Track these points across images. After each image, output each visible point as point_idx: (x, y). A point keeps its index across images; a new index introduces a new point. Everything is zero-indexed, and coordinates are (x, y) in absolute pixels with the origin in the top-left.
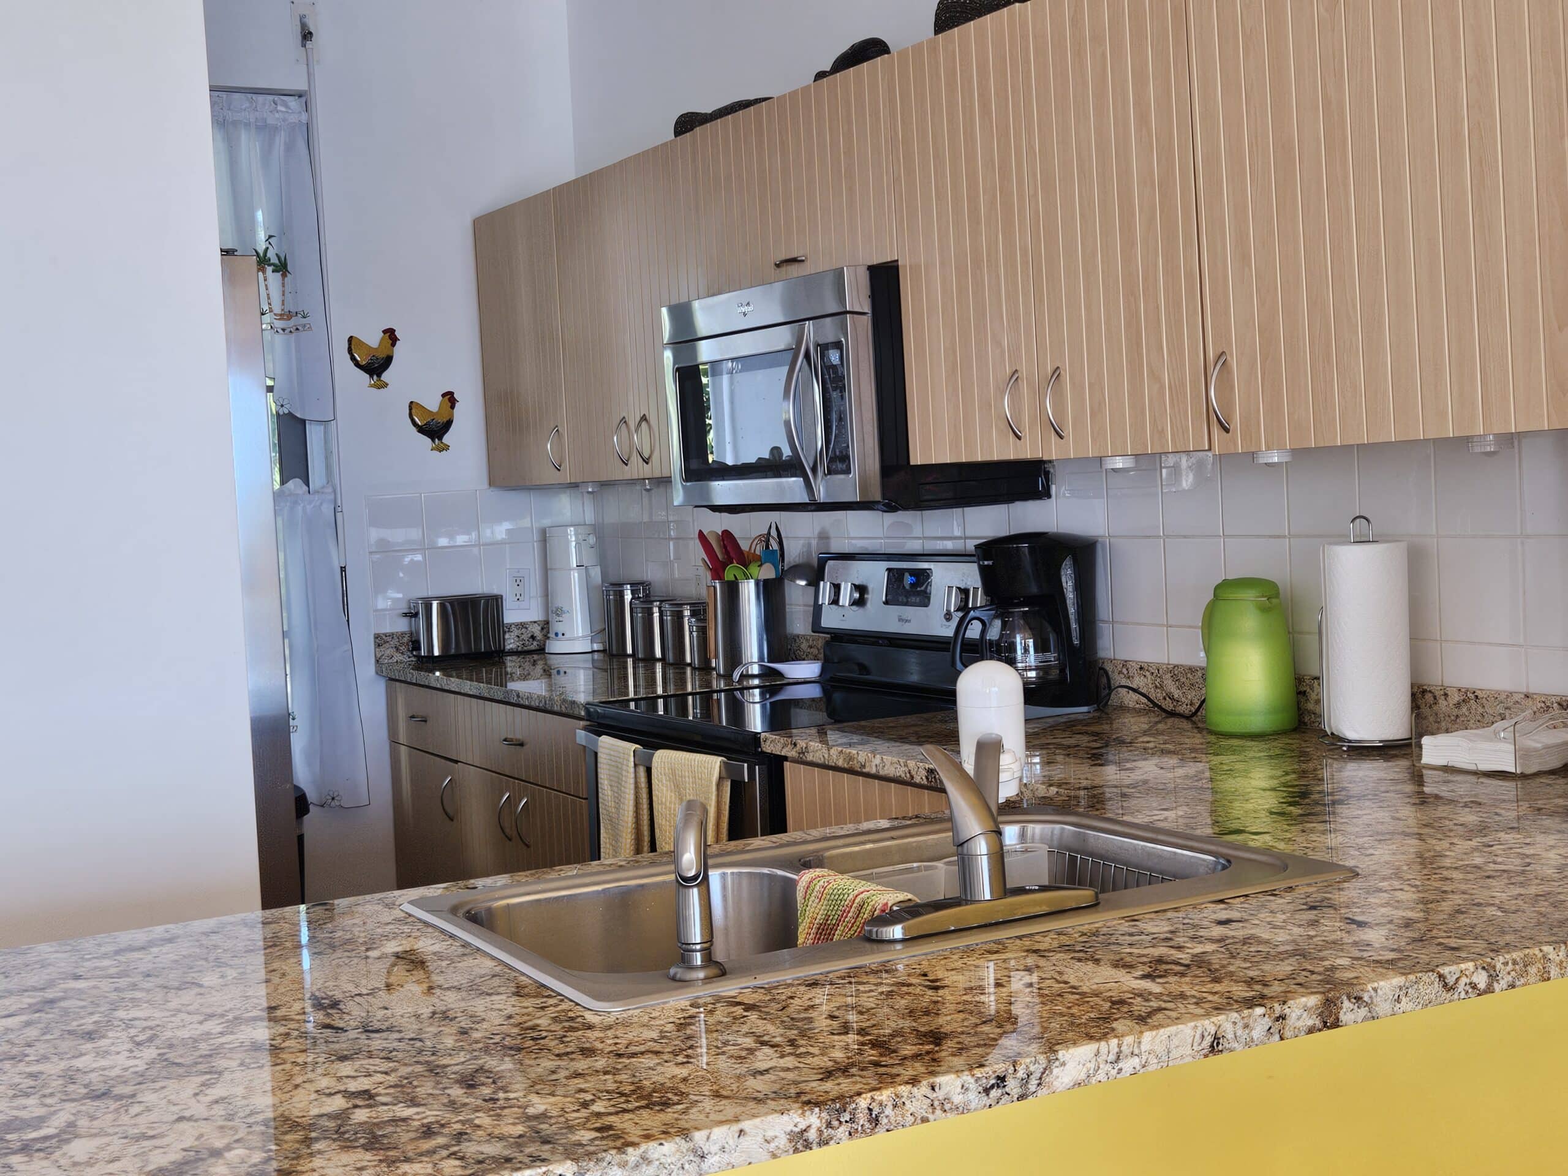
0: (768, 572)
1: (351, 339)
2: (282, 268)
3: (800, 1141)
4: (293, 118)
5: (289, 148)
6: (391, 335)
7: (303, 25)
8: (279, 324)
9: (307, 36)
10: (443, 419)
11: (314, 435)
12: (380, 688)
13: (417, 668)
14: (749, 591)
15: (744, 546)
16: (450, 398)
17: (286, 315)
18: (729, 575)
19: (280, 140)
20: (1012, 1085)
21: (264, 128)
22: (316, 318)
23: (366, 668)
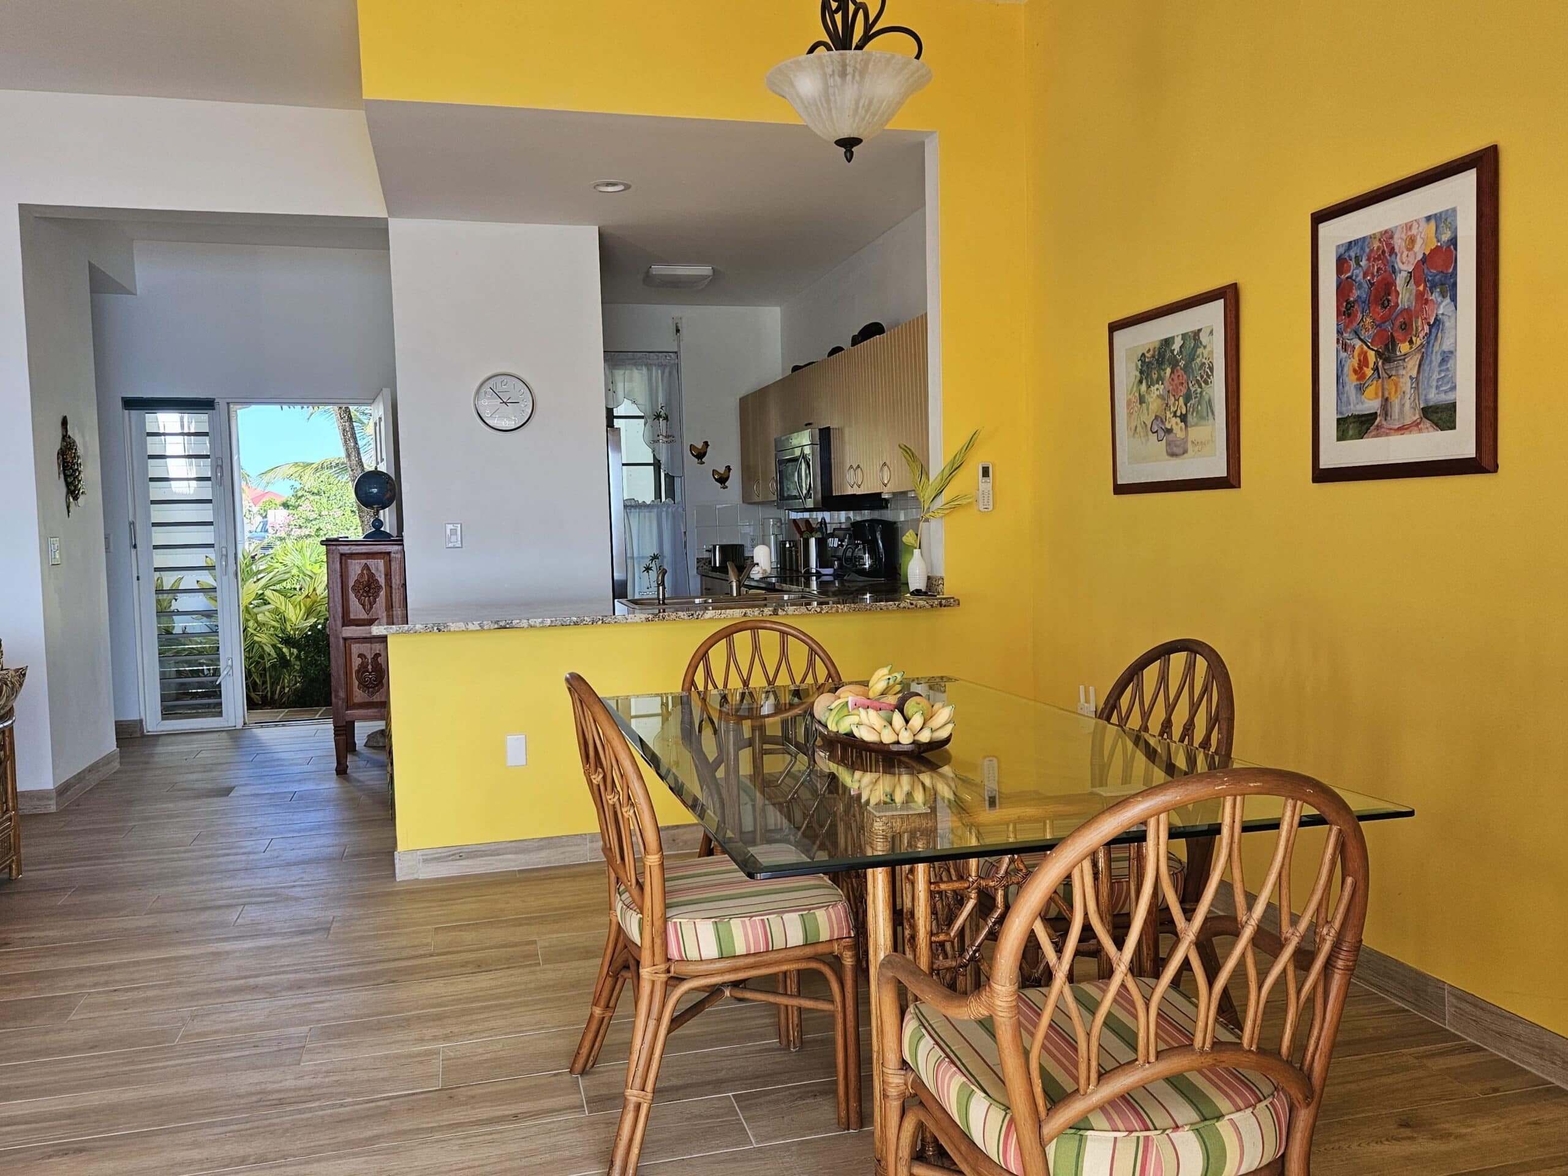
0: (819, 535)
1: (691, 445)
2: (666, 418)
3: (647, 620)
4: (672, 362)
5: (670, 373)
6: (706, 444)
7: (677, 327)
8: (665, 440)
9: (678, 331)
10: (725, 476)
11: (677, 481)
12: (699, 578)
13: (712, 571)
14: (813, 541)
15: (814, 526)
16: (728, 468)
17: (667, 437)
18: (805, 536)
19: (667, 371)
20: (695, 616)
21: (661, 366)
22: (677, 438)
23: (693, 571)
